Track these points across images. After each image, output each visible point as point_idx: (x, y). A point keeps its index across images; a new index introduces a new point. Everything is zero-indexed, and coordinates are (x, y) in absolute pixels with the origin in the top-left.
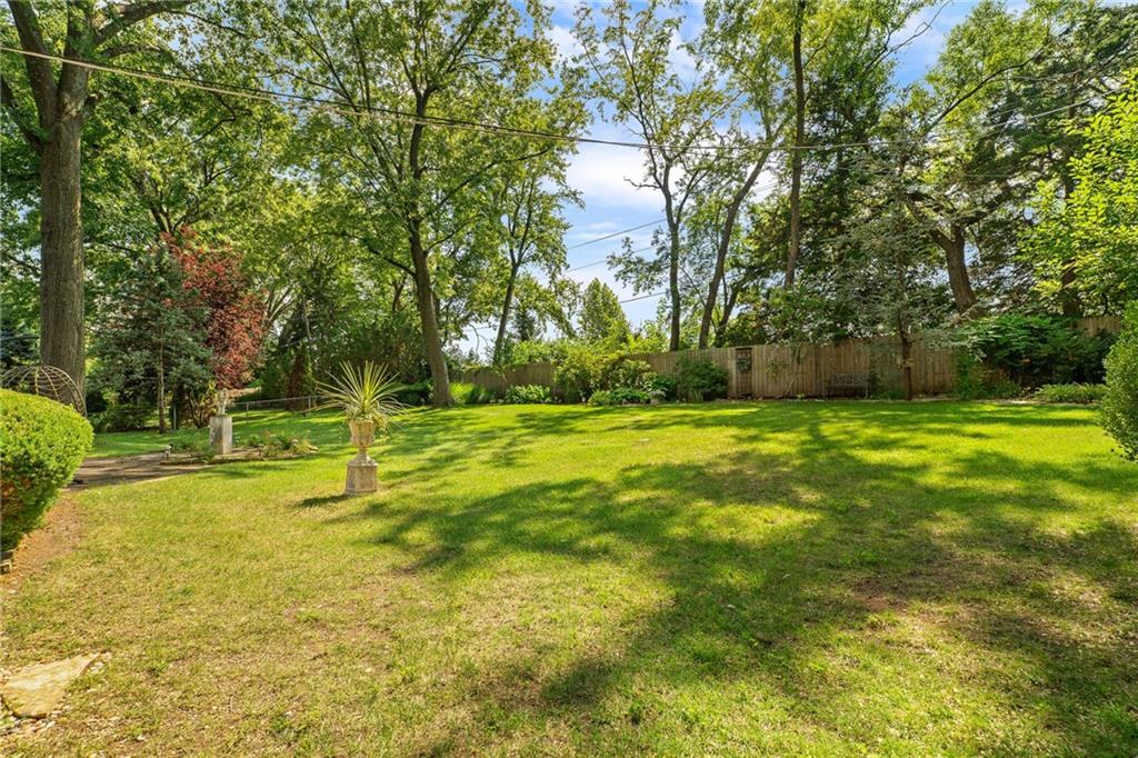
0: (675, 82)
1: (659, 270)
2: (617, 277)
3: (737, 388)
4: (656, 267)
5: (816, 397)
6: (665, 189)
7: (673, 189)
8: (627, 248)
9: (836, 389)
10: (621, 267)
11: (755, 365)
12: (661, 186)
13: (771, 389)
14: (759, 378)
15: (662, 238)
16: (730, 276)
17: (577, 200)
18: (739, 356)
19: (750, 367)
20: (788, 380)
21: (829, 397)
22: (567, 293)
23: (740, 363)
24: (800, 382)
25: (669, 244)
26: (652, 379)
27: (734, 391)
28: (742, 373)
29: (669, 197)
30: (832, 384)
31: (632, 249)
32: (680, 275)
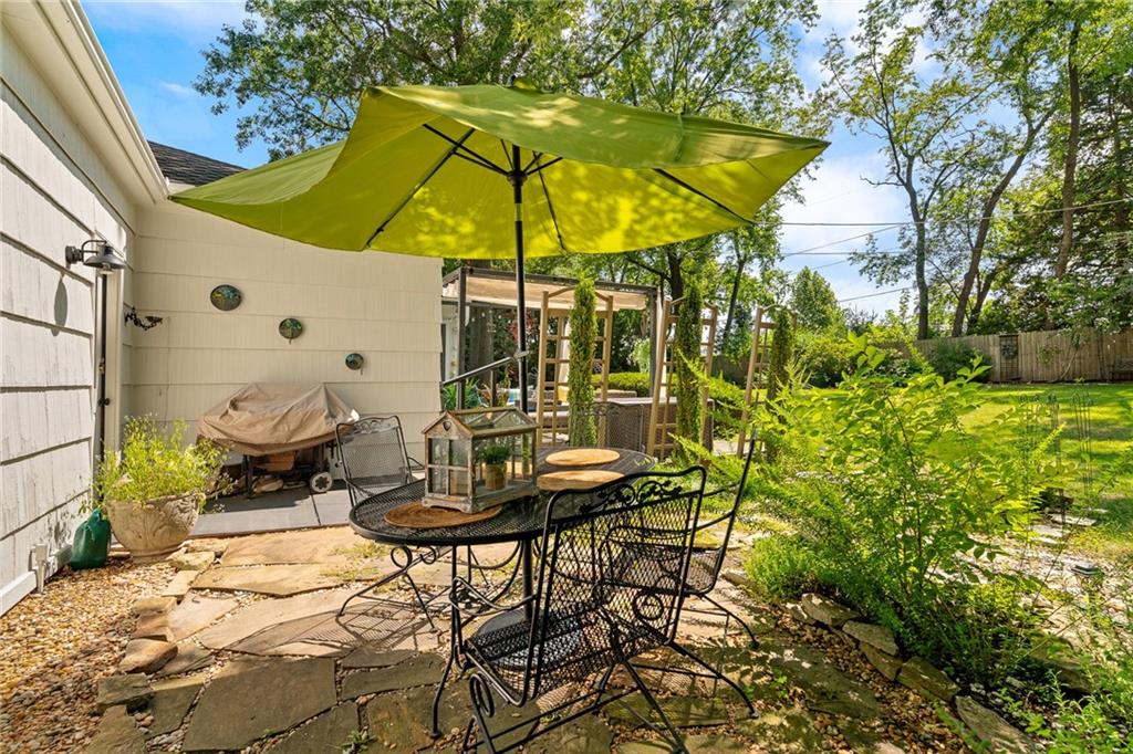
0: (912, 80)
1: (907, 264)
2: (861, 272)
3: (1001, 373)
4: (901, 261)
5: (1099, 381)
6: (908, 186)
7: (916, 185)
8: (871, 245)
9: (1120, 374)
10: (864, 263)
11: (1022, 351)
12: (904, 184)
13: (1041, 373)
14: (1025, 364)
15: (908, 234)
16: (986, 265)
17: (797, 196)
18: (1003, 343)
19: (1016, 353)
20: (1063, 366)
21: (1113, 381)
22: (774, 282)
23: (1004, 350)
24: (1077, 366)
25: (915, 239)
26: (905, 365)
27: (998, 376)
28: (1007, 358)
29: (913, 194)
30: (1117, 368)
31: (876, 246)
32: (927, 267)
